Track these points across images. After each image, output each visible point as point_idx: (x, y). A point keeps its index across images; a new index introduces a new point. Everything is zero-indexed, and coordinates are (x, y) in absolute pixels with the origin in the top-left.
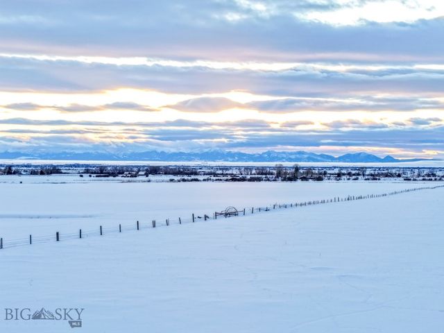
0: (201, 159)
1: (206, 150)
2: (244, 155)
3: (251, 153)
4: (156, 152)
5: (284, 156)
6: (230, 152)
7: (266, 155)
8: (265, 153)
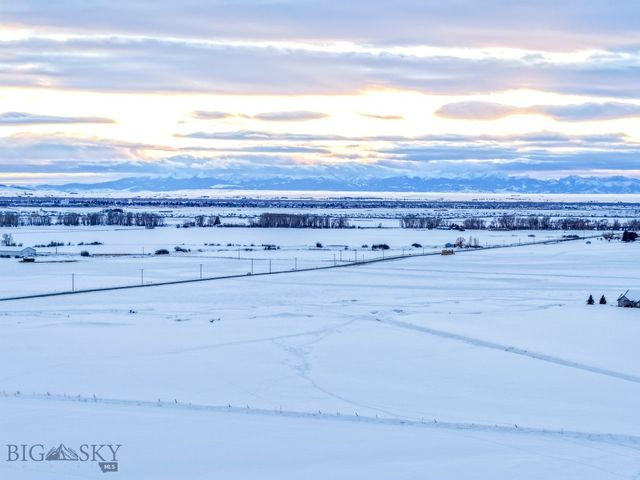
0: (473, 188)
1: (479, 175)
2: (534, 181)
3: (543, 179)
4: (407, 178)
5: (596, 183)
6: (514, 177)
7: (568, 183)
8: (566, 179)
